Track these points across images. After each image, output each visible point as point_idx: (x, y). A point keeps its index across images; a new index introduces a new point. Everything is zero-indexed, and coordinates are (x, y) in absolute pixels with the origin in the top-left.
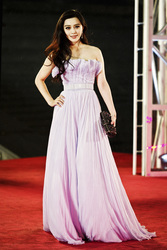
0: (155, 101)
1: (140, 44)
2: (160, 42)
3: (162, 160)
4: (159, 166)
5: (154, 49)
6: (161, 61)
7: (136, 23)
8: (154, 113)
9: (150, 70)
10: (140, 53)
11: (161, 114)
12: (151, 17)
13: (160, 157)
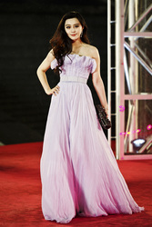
0: (127, 92)
1: (113, 41)
2: (131, 38)
3: (134, 145)
4: (131, 150)
5: (125, 45)
6: (132, 55)
7: (109, 22)
8: (126, 102)
9: (122, 64)
10: (113, 49)
11: (132, 103)
12: (122, 16)
13: (132, 142)
